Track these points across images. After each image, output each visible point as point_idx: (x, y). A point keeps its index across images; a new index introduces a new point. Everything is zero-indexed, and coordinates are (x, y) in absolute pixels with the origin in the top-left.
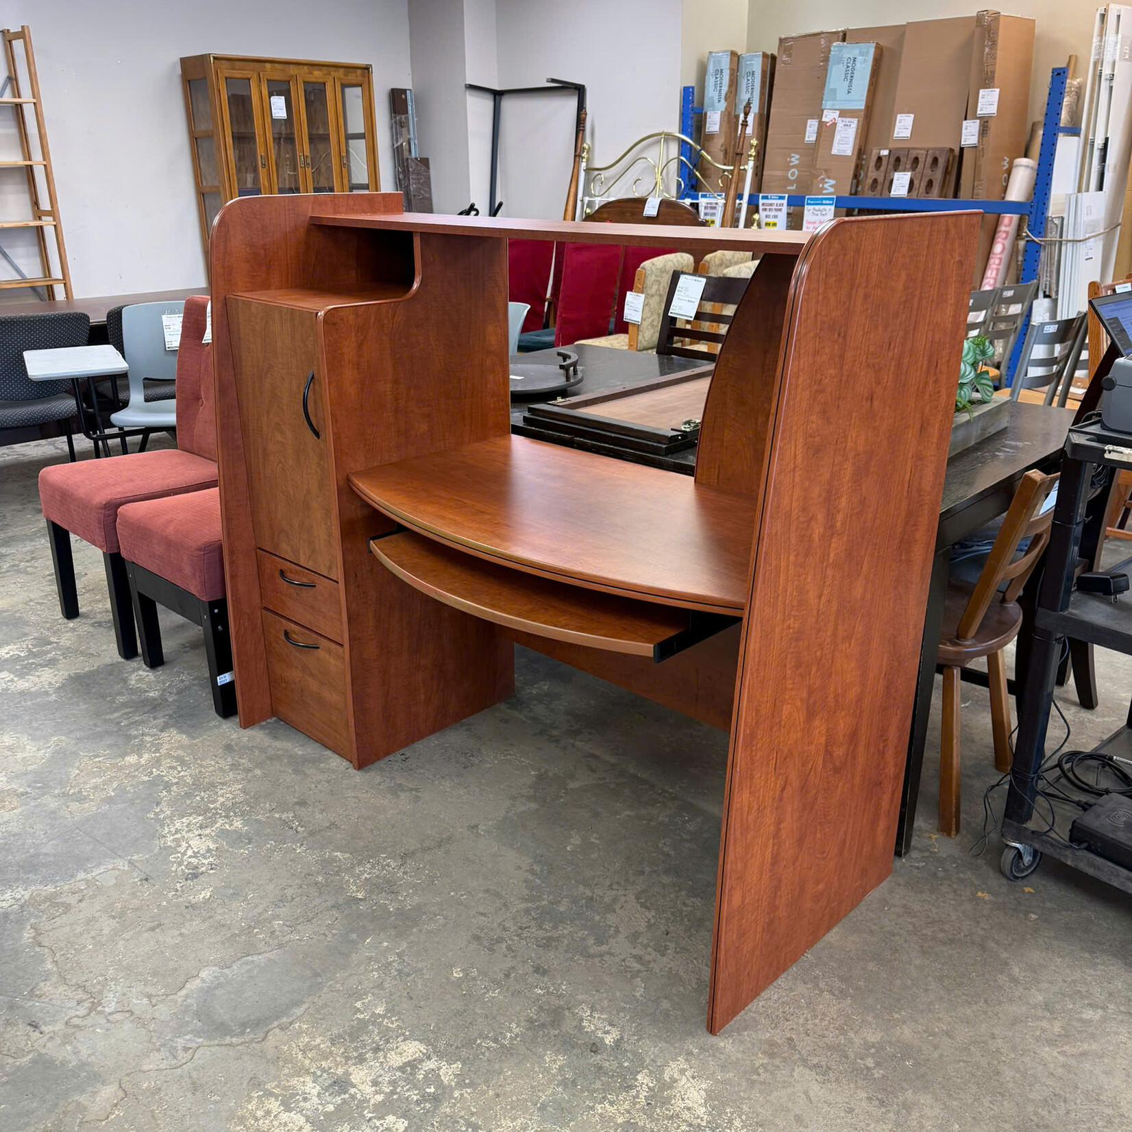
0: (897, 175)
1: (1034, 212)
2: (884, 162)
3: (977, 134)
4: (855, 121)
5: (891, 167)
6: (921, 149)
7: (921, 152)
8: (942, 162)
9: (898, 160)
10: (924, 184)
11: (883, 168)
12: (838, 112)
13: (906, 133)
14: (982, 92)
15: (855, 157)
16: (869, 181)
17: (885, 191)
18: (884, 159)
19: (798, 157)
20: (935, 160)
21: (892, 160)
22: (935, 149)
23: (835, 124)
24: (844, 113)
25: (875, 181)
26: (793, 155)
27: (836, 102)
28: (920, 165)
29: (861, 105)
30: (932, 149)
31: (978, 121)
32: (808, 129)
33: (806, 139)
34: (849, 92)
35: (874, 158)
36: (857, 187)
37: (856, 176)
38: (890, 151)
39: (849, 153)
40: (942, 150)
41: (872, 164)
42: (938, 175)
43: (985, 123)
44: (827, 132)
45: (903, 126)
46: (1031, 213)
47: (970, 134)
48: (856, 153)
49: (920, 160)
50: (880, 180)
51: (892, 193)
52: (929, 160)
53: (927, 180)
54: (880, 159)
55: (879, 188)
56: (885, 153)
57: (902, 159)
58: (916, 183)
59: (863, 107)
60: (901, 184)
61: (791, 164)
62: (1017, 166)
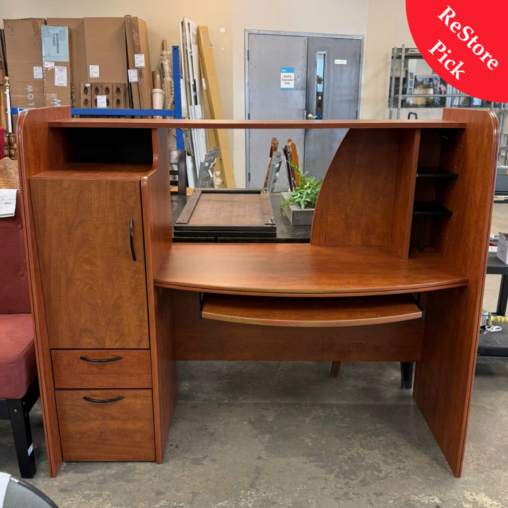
0: (98, 97)
1: (176, 114)
2: (89, 90)
3: (137, 76)
4: (66, 68)
5: (93, 92)
6: (109, 84)
7: (109, 85)
8: (122, 90)
9: (97, 89)
10: (115, 101)
11: (89, 93)
12: (54, 63)
13: (97, 75)
14: (136, 55)
15: (69, 88)
16: (82, 100)
17: (94, 105)
18: (88, 88)
19: (32, 87)
20: (118, 90)
21: (93, 89)
22: (118, 84)
23: (53, 70)
24: (57, 64)
25: (86, 100)
26: (28, 86)
27: (51, 57)
28: (111, 92)
29: (67, 60)
30: (115, 83)
31: (136, 70)
32: (35, 71)
33: (35, 77)
34: (58, 52)
35: (82, 88)
36: (73, 103)
37: (72, 98)
38: (91, 85)
39: (65, 85)
40: (120, 84)
41: (82, 91)
42: (122, 97)
43: (140, 72)
44: (50, 74)
45: (94, 71)
46: (176, 115)
47: (133, 76)
48: (70, 85)
49: (110, 89)
50: (89, 99)
51: (98, 106)
52: (115, 89)
53: (116, 99)
54: (86, 88)
55: (89, 104)
56: (88, 85)
57: (99, 88)
58: (110, 101)
59: (68, 61)
60: (102, 102)
61: (28, 91)
62: (155, 92)
